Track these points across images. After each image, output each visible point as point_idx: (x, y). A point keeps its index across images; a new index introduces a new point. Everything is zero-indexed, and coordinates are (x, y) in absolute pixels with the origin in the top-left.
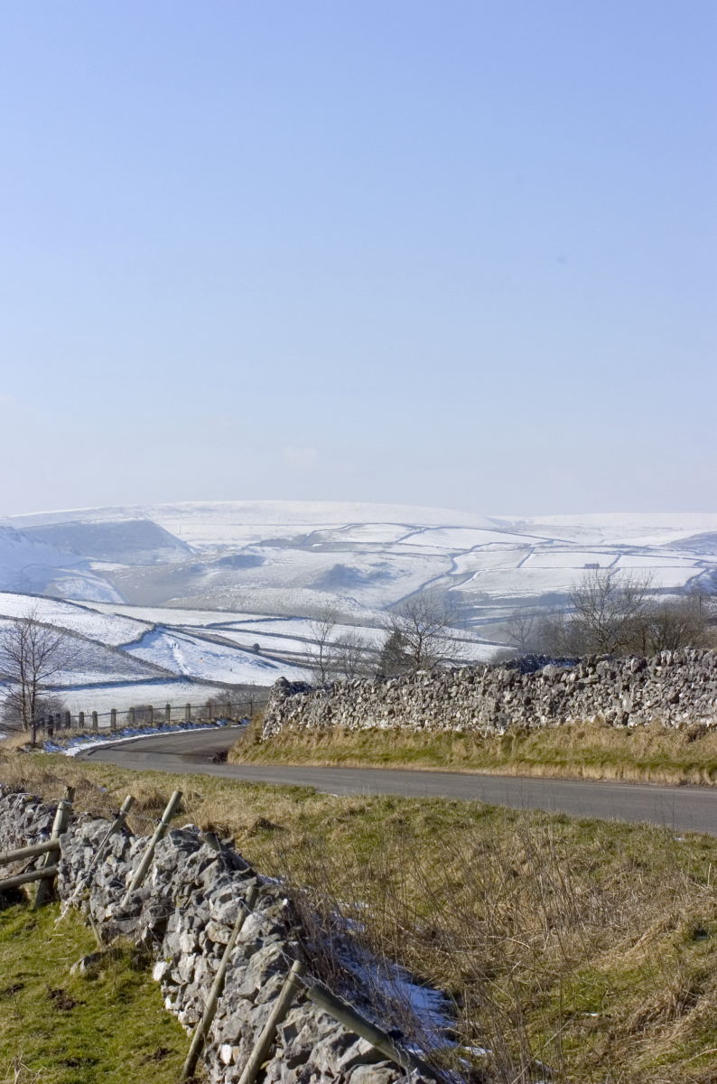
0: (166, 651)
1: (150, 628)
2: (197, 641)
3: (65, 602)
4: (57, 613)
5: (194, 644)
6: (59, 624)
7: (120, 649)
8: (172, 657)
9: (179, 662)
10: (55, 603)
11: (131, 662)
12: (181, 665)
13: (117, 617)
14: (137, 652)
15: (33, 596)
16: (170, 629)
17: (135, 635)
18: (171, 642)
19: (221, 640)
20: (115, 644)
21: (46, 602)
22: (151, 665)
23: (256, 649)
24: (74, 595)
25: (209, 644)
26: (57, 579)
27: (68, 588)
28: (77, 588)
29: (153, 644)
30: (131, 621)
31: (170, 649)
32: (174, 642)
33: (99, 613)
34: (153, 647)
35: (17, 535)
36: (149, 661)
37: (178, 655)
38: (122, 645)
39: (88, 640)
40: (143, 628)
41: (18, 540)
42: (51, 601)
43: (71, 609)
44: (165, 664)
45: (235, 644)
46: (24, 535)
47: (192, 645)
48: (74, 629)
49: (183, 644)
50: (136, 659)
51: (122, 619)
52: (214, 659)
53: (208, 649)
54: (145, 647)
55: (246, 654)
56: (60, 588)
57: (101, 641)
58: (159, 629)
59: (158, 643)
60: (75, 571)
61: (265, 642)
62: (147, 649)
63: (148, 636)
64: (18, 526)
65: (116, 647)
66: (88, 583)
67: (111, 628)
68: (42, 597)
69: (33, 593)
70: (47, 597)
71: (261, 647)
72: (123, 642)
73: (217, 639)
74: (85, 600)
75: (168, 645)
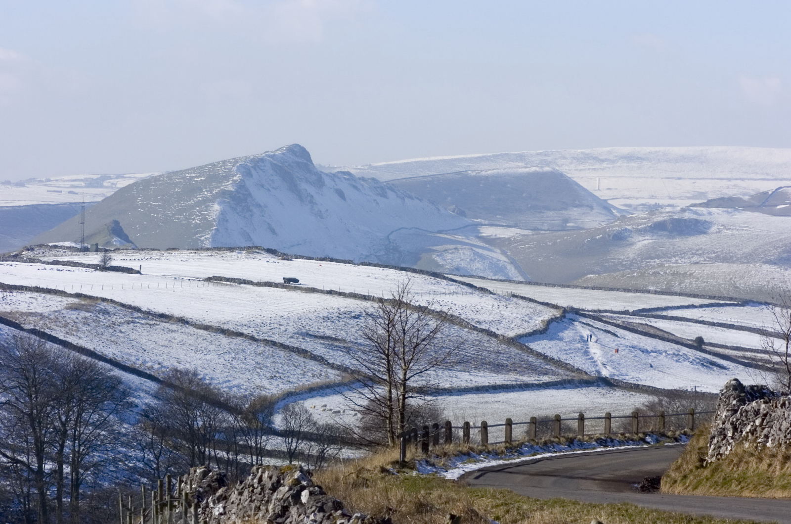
0: (579, 345)
1: (557, 313)
2: (620, 332)
3: (445, 278)
4: (435, 293)
5: (617, 336)
6: (436, 307)
7: (517, 341)
8: (586, 353)
9: (596, 359)
10: (432, 279)
11: (531, 359)
12: (599, 363)
13: (515, 300)
14: (539, 346)
15: (402, 269)
16: (585, 316)
17: (537, 322)
18: (585, 332)
19: (652, 331)
20: (511, 334)
21: (418, 279)
22: (558, 363)
23: (699, 344)
24: (458, 269)
25: (636, 335)
26: (435, 248)
27: (448, 260)
28: (462, 260)
29: (561, 334)
30: (533, 305)
31: (584, 341)
32: (589, 333)
33: (491, 293)
34: (561, 339)
35: (381, 189)
36: (556, 357)
37: (595, 350)
38: (520, 336)
39: (475, 328)
40: (549, 314)
41: (384, 195)
42: (427, 277)
43: (453, 287)
44: (578, 362)
45: (671, 337)
46: (392, 190)
47: (614, 338)
48: (456, 314)
49: (602, 335)
50: (539, 355)
51: (521, 302)
52: (643, 356)
53: (635, 343)
54: (551, 339)
55: (685, 350)
56: (438, 259)
57: (493, 330)
58: (570, 315)
59: (567, 334)
60: (460, 238)
61: (711, 335)
62: (553, 342)
63: (555, 323)
64: (385, 177)
65: (512, 339)
66: (476, 254)
67: (506, 313)
68: (415, 271)
69: (403, 265)
70: (421, 272)
71: (706, 341)
72: (521, 331)
73: (647, 330)
74: (472, 276)
75: (582, 337)
